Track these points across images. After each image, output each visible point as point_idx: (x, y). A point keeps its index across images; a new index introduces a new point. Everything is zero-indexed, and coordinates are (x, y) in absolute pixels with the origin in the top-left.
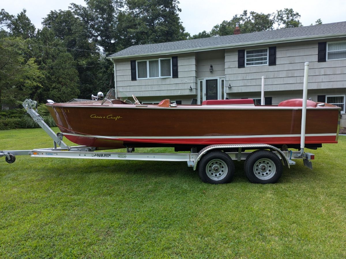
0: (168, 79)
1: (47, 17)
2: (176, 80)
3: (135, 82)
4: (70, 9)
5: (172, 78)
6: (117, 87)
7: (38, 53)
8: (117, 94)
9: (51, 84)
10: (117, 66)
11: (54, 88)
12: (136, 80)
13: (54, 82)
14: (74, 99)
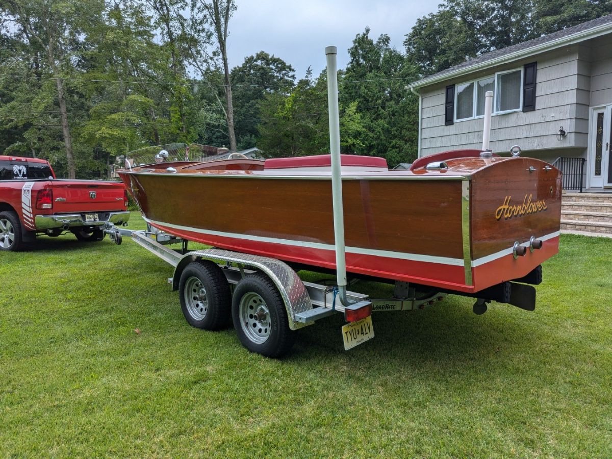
0: (513, 115)
1: (411, 31)
2: (531, 117)
3: (451, 127)
4: (442, 9)
5: (522, 113)
6: (423, 140)
7: (377, 93)
8: (421, 153)
9: (390, 141)
10: (424, 99)
11: (393, 147)
12: (452, 124)
13: (395, 137)
14: (401, 164)
